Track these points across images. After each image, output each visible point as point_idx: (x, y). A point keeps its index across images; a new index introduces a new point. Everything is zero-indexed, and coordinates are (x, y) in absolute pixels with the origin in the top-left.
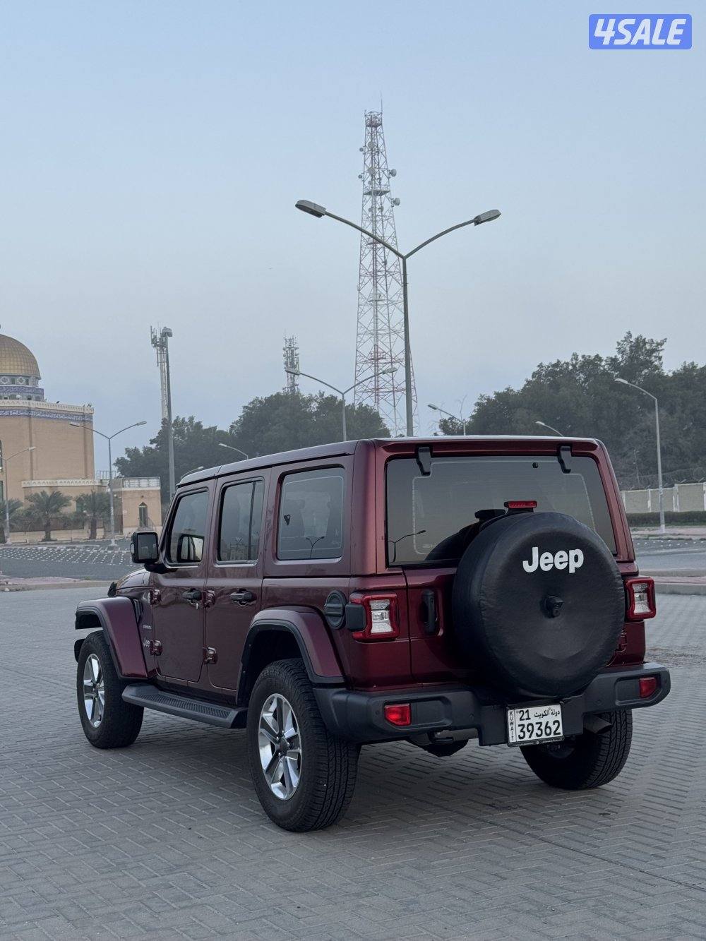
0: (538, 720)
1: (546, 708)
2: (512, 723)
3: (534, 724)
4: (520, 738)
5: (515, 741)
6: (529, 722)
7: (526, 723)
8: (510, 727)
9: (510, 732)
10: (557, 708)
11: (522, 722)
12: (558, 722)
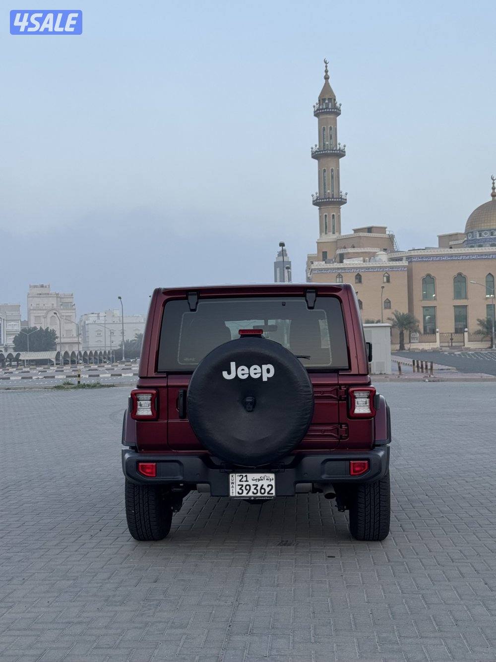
0: (255, 483)
1: (262, 475)
2: (233, 483)
3: (252, 486)
4: (239, 493)
5: (234, 495)
6: (247, 483)
7: (245, 484)
8: (231, 485)
9: (231, 489)
10: (272, 476)
11: (241, 483)
12: (271, 485)
